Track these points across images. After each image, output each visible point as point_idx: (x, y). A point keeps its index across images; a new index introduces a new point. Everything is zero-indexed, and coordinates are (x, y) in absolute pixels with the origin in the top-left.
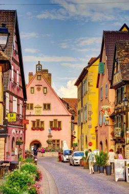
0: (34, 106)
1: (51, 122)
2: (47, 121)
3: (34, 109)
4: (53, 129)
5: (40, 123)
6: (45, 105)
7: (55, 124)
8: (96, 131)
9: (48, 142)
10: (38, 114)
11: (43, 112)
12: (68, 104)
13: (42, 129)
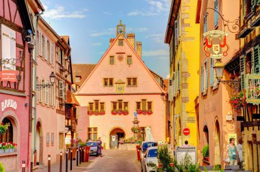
0: (114, 81)
1: (138, 104)
2: (132, 102)
3: (115, 85)
4: (140, 112)
5: (123, 104)
6: (129, 79)
7: (144, 107)
8: (197, 107)
9: (133, 130)
10: (120, 92)
11: (126, 90)
12: (161, 78)
13: (126, 113)
